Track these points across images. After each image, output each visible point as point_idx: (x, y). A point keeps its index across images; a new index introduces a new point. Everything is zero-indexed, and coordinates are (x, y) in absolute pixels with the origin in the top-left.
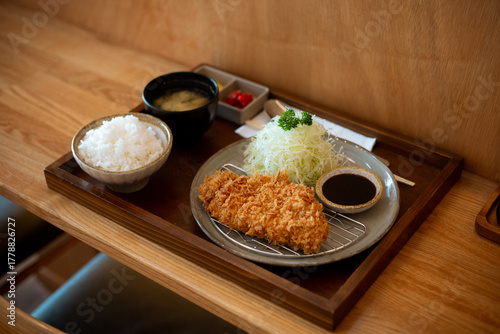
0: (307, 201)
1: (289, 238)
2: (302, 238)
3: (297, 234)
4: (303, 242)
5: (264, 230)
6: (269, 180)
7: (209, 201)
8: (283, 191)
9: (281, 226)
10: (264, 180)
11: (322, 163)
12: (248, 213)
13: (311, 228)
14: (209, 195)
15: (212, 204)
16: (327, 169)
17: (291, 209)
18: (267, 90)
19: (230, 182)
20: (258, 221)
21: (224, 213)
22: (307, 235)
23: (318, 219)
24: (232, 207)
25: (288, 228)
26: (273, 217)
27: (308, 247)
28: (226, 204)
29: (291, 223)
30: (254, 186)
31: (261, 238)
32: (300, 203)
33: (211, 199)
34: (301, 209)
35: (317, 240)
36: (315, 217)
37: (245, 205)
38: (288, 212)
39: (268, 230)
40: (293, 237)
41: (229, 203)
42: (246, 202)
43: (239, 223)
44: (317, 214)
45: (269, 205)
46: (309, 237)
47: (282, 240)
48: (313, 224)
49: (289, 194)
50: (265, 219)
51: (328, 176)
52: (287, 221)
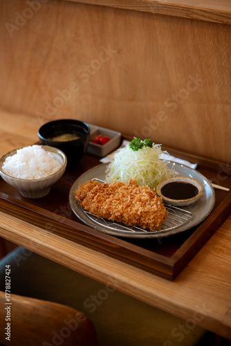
0: (151, 196)
1: (139, 220)
2: (149, 219)
3: (145, 217)
4: (149, 222)
5: (121, 215)
6: (124, 185)
7: (82, 200)
8: (134, 191)
9: (134, 212)
10: (120, 185)
11: (160, 174)
12: (111, 205)
13: (155, 212)
14: (82, 196)
15: (85, 201)
16: (164, 178)
17: (140, 200)
18: (119, 134)
19: (97, 187)
20: (117, 209)
21: (93, 206)
22: (152, 217)
23: (159, 206)
24: (99, 202)
25: (139, 213)
26: (128, 206)
27: (153, 225)
28: (95, 200)
29: (141, 209)
30: (114, 189)
31: (119, 221)
32: (146, 197)
33: (84, 198)
34: (147, 201)
35: (159, 220)
36: (157, 205)
37: (108, 200)
38: (138, 203)
39: (125, 215)
40: (142, 219)
41: (97, 199)
42: (108, 198)
43: (104, 212)
44: (159, 203)
45: (125, 199)
46: (154, 218)
47: (135, 221)
48: (156, 209)
49: (138, 192)
50: (122, 208)
51: (164, 183)
52: (137, 208)
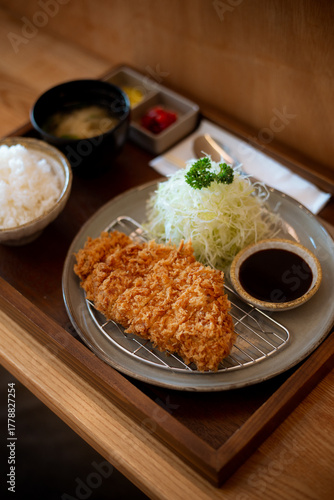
0: (211, 295)
1: (178, 346)
2: (195, 351)
3: (189, 345)
4: (195, 356)
5: (147, 331)
6: (167, 254)
7: (85, 276)
8: (183, 273)
9: (169, 331)
10: (162, 253)
11: (242, 234)
12: (130, 304)
13: (209, 339)
14: (85, 269)
15: (87, 283)
17: (186, 306)
18: (195, 108)
19: (118, 250)
20: (141, 318)
21: (100, 300)
22: (201, 348)
23: (219, 327)
24: (111, 292)
25: (178, 335)
26: (162, 314)
27: (201, 364)
28: (103, 287)
29: (183, 329)
30: (147, 262)
32: (198, 300)
33: (89, 274)
34: (200, 307)
35: (214, 358)
36: (216, 324)
37: (127, 291)
38: (181, 310)
39: (152, 332)
40: (183, 348)
41: (108, 286)
42: (130, 286)
43: (118, 317)
44: (220, 320)
45: (160, 295)
46: (205, 351)
47: (169, 348)
48: (211, 334)
49: (188, 280)
50: (150, 317)
52: (177, 325)
